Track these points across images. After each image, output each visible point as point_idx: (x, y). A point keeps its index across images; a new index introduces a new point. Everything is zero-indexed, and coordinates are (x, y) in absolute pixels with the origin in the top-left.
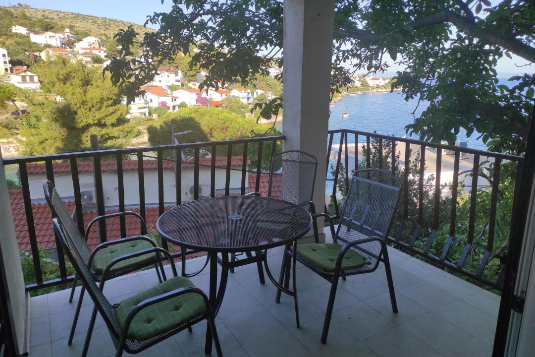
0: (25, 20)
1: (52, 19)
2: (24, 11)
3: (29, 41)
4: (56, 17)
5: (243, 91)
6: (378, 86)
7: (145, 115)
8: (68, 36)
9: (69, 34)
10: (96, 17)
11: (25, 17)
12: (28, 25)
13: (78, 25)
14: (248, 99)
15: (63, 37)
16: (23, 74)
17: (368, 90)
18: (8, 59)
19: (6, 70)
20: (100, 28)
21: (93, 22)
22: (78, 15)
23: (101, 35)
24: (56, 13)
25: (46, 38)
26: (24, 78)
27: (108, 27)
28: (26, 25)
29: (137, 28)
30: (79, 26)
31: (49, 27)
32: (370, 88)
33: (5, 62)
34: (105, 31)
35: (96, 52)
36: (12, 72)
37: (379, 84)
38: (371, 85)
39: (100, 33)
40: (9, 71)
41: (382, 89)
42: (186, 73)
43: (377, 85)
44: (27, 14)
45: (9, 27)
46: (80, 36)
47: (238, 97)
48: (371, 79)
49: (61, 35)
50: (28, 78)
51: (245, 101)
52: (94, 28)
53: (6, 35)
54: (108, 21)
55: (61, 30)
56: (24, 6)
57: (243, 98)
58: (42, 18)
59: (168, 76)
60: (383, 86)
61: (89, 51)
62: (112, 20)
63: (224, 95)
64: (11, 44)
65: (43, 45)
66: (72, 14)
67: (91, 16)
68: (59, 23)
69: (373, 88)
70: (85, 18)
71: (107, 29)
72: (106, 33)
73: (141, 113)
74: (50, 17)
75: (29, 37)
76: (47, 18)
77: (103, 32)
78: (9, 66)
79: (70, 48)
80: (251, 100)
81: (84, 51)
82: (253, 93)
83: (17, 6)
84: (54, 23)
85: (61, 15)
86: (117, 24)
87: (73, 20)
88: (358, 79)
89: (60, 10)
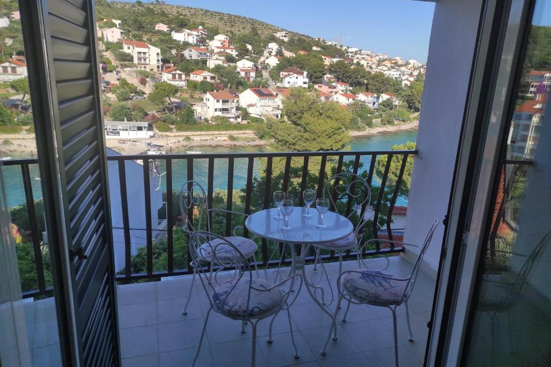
0: (164, 17)
1: (185, 15)
2: (162, 8)
3: (171, 38)
4: (188, 14)
5: (370, 96)
7: (277, 117)
8: (202, 33)
9: (202, 31)
10: (223, 14)
11: (164, 14)
12: (167, 22)
13: (207, 21)
14: (374, 103)
15: (197, 34)
16: (174, 72)
18: (160, 57)
19: (158, 67)
20: (226, 25)
21: (220, 19)
22: (207, 11)
23: (227, 32)
24: (188, 10)
25: (185, 35)
26: (174, 75)
27: (233, 23)
28: (165, 22)
29: (259, 24)
30: (208, 23)
31: (184, 24)
33: (158, 60)
34: (231, 27)
35: (229, 51)
36: (162, 69)
39: (226, 29)
40: (160, 69)
42: (312, 75)
44: (166, 11)
45: (153, 24)
46: (212, 33)
47: (364, 102)
49: (195, 33)
50: (177, 76)
51: (370, 105)
52: (221, 25)
53: (150, 32)
54: (233, 17)
55: (194, 27)
56: (161, 3)
57: (369, 103)
58: (177, 14)
59: (297, 78)
61: (222, 50)
62: (236, 17)
63: (351, 100)
64: (156, 41)
65: (182, 43)
66: (202, 10)
67: (218, 13)
68: (191, 20)
70: (213, 14)
71: (232, 25)
72: (232, 29)
73: (274, 115)
74: (183, 14)
75: (170, 34)
76: (181, 15)
77: (229, 29)
78: (161, 63)
79: (204, 46)
80: (376, 106)
81: (219, 50)
82: (378, 98)
83: (155, 2)
84: (187, 19)
85: (192, 11)
86: (241, 20)
87: (203, 16)
89: (190, 6)
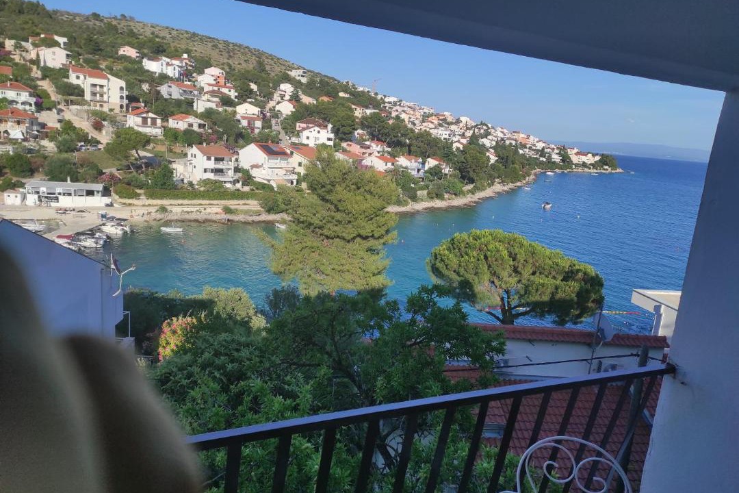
0: (132, 38)
1: (163, 38)
2: (130, 26)
3: (142, 67)
4: (168, 36)
5: (413, 161)
6: (584, 165)
7: (292, 183)
8: (186, 64)
9: (187, 61)
10: (217, 40)
11: (132, 34)
12: (136, 45)
13: (195, 48)
14: (419, 170)
15: (180, 65)
16: (145, 115)
17: (571, 168)
18: (125, 93)
19: (121, 106)
20: (221, 55)
21: (213, 46)
22: (194, 35)
23: (223, 64)
24: (167, 31)
25: (162, 65)
26: (145, 120)
27: (232, 54)
28: (134, 45)
29: (267, 58)
30: (196, 51)
31: (161, 49)
32: (574, 166)
33: (122, 97)
34: (228, 59)
35: (225, 91)
36: (127, 109)
37: (586, 161)
38: (574, 162)
39: (222, 61)
40: (125, 109)
41: (590, 169)
42: (338, 130)
43: (584, 162)
44: (135, 31)
45: (115, 46)
46: (202, 65)
47: (406, 168)
48: (575, 154)
49: (176, 62)
50: (149, 120)
51: (414, 173)
52: (215, 54)
53: (111, 57)
54: (231, 45)
55: (175, 55)
56: (128, 18)
57: (411, 170)
58: (151, 36)
59: (319, 132)
60: (591, 164)
61: (216, 88)
62: (236, 45)
63: (389, 165)
64: (120, 70)
65: (157, 75)
66: (187, 32)
67: (210, 38)
68: (172, 45)
69: (577, 165)
70: (203, 39)
71: (230, 56)
72: (230, 62)
73: (287, 180)
74: (161, 35)
75: (141, 62)
76: (157, 37)
77: (226, 61)
78: (125, 102)
79: (189, 81)
80: (421, 173)
81: (211, 88)
82: (423, 163)
83: (119, 17)
84: (166, 44)
85: (174, 33)
86: (242, 51)
87: (188, 41)
88: (558, 151)
89: (171, 26)
